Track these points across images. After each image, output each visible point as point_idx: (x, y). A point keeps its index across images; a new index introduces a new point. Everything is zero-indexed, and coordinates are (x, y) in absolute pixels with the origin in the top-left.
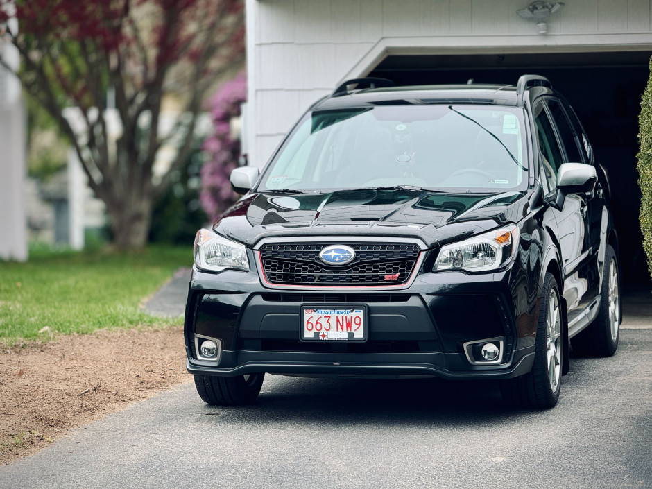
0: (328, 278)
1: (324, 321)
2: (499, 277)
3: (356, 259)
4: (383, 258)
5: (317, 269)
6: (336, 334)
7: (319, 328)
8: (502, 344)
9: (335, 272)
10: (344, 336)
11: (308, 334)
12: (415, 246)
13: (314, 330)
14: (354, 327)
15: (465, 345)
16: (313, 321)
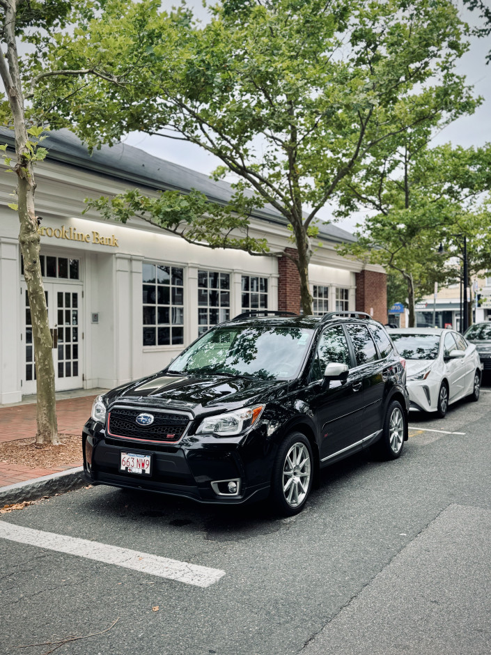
0: (138, 433)
1: (130, 460)
2: (237, 440)
3: (154, 423)
4: (168, 423)
5: (134, 427)
6: (137, 470)
7: (128, 465)
8: (238, 483)
9: (142, 430)
10: (140, 471)
11: (123, 468)
12: (187, 417)
13: (126, 466)
14: (146, 466)
15: (212, 483)
16: (126, 460)
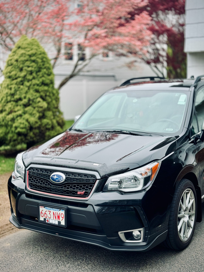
0: (53, 190)
1: (48, 213)
4: (78, 181)
5: (49, 184)
6: (54, 221)
7: (46, 216)
8: (142, 232)
9: (56, 187)
10: (57, 223)
11: (42, 219)
12: (94, 176)
13: (44, 217)
14: (61, 218)
15: (119, 233)
16: (44, 212)
